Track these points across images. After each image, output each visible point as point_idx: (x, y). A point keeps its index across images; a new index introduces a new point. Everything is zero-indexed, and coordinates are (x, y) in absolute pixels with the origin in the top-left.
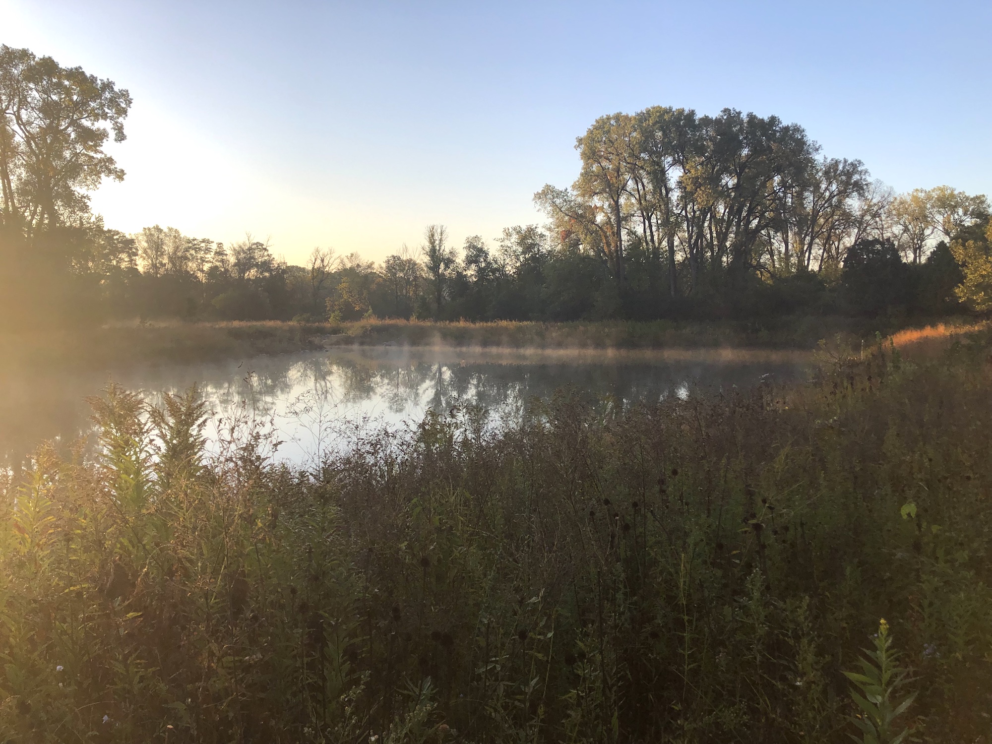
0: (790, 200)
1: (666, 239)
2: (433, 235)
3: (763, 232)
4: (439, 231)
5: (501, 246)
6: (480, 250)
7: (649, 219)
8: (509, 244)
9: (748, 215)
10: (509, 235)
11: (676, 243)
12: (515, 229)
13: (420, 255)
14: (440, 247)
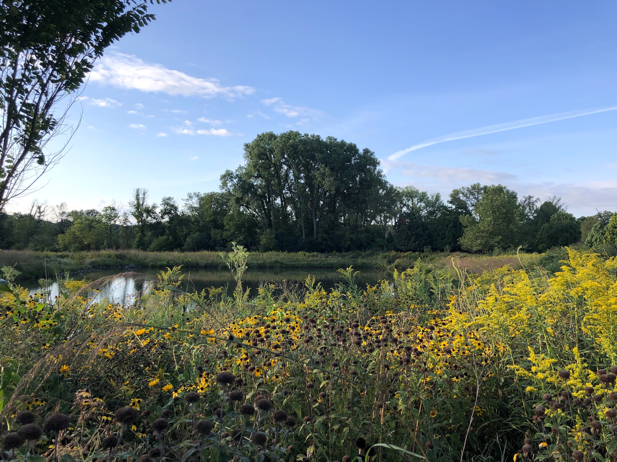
2: (138, 195)
4: (143, 192)
5: (186, 204)
6: (172, 206)
8: (190, 202)
10: (190, 197)
12: (195, 194)
14: (143, 202)
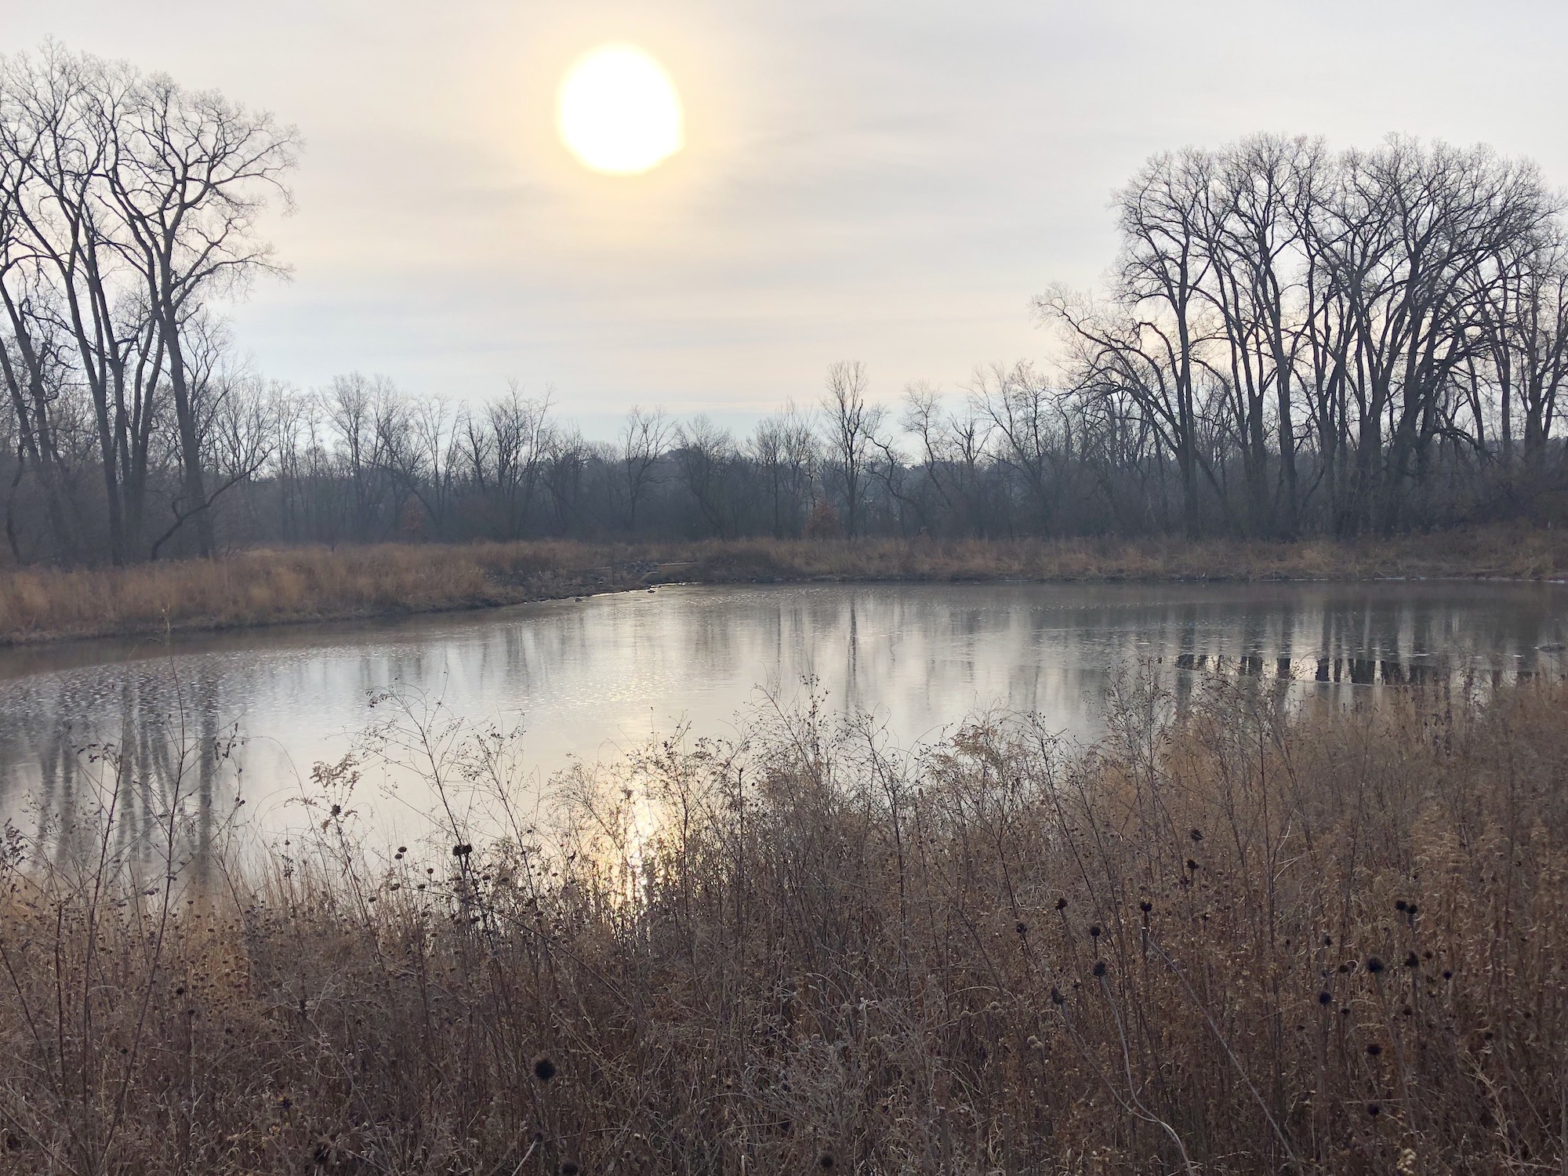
0: (1514, 302)
1: (1276, 378)
3: (1459, 364)
4: (852, 373)
5: (966, 395)
7: (1243, 343)
9: (1431, 335)
11: (1292, 388)
12: (992, 368)
13: (817, 416)
